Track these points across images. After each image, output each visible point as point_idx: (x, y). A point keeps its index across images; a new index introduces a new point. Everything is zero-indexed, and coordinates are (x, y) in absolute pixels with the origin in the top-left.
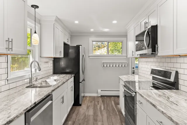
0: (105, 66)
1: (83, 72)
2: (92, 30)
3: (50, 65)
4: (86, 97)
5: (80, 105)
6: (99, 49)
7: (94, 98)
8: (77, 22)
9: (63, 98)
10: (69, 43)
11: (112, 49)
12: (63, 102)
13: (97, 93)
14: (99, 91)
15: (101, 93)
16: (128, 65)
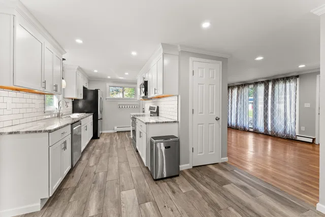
0: (121, 107)
1: (101, 112)
2: (109, 77)
3: (70, 105)
4: (104, 134)
5: (99, 138)
6: (117, 94)
7: (111, 134)
8: (96, 71)
9: (86, 126)
10: (87, 87)
11: (130, 93)
12: (86, 130)
13: (114, 129)
14: (116, 128)
15: (117, 129)
16: (139, 106)
